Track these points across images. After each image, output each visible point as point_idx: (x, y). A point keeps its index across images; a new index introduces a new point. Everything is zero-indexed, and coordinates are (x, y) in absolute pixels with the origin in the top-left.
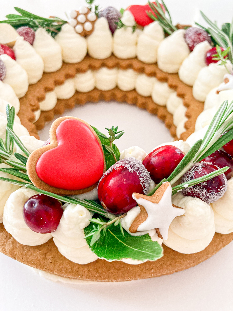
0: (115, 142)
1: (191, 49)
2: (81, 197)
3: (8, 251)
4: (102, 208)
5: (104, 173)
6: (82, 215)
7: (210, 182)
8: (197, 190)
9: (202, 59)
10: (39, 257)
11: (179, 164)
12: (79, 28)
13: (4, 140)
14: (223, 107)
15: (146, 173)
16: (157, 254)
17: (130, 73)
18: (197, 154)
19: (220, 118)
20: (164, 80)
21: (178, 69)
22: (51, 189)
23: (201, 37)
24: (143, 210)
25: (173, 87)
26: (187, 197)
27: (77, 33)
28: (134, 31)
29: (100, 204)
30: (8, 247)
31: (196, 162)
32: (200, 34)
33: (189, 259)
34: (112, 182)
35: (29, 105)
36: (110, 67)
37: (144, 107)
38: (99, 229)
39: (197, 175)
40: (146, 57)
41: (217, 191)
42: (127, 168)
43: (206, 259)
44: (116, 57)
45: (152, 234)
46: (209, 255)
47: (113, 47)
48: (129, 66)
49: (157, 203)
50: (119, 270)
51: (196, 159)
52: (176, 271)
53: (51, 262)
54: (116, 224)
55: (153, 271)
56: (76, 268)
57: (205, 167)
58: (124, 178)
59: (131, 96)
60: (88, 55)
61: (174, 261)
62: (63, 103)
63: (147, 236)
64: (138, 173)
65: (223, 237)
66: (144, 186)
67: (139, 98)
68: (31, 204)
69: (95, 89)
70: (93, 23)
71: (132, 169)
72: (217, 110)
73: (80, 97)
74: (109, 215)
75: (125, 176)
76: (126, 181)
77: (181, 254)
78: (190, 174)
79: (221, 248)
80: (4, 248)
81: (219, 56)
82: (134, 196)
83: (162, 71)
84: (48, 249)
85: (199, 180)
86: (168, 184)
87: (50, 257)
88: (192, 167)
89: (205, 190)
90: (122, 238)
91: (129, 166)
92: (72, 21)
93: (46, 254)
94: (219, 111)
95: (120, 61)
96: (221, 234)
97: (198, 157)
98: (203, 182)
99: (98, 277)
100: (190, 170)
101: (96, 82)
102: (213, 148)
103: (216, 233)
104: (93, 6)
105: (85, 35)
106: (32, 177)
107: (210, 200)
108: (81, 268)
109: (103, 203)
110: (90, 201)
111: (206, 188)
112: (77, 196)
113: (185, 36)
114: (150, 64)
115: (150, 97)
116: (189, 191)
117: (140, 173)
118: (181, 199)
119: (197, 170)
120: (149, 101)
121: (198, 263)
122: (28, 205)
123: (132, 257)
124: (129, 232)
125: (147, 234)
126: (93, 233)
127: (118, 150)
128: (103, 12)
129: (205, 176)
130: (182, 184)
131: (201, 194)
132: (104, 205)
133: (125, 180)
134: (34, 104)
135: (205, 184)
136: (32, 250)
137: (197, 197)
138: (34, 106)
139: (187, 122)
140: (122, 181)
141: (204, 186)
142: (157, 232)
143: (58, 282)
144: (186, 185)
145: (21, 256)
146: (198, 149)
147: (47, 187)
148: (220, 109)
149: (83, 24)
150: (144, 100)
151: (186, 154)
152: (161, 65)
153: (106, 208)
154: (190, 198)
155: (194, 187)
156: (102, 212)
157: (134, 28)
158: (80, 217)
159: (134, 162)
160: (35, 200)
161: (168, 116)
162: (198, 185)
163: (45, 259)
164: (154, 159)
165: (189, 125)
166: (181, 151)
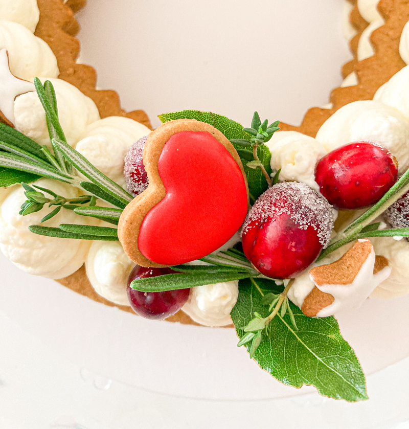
42: (295, 219)
49: (351, 283)
54: (283, 313)
58: (292, 242)
63: (331, 319)
64: (315, 227)
71: (305, 222)
75: (293, 238)
76: (295, 247)
86: (370, 249)
100: (404, 196)
117: (318, 225)
125: (331, 316)
133: (293, 244)
140: (289, 248)
164: (339, 171)
165: (389, 8)
166: (385, 152)
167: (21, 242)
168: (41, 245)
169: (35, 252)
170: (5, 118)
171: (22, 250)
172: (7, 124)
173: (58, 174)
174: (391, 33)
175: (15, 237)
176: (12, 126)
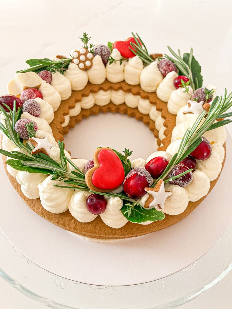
0: (128, 158)
1: (164, 76)
2: (115, 192)
3: (72, 228)
4: (128, 197)
5: (125, 178)
6: (119, 202)
7: (183, 177)
8: (177, 181)
9: (172, 83)
10: (92, 228)
11: (166, 168)
12: (82, 65)
13: (60, 162)
14: (188, 132)
15: (149, 175)
16: (162, 217)
17: (121, 92)
18: (175, 161)
19: (186, 139)
20: (146, 98)
21: (156, 90)
22: (100, 190)
23: (170, 67)
24: (151, 196)
25: (153, 103)
26: (172, 185)
27: (80, 69)
28: (121, 63)
29: (126, 195)
30: (72, 225)
31: (175, 166)
32: (169, 65)
33: (176, 218)
34: (131, 183)
35: (57, 129)
36: (105, 90)
37: (132, 116)
38: (131, 209)
39: (177, 174)
40: (131, 81)
41: (188, 181)
43: (185, 217)
44: (109, 82)
45: (156, 207)
46: (187, 215)
47: (106, 75)
48: (120, 88)
49: (158, 192)
50: (138, 229)
51: (175, 164)
52: (168, 226)
53: (99, 230)
54: (138, 205)
55: (157, 227)
56: (114, 231)
57: (180, 168)
59: (122, 108)
60: (89, 83)
61: (167, 220)
62: (74, 119)
63: (154, 209)
65: (194, 204)
66: (149, 183)
67: (129, 109)
68: (91, 200)
69: (95, 105)
70: (91, 60)
71: (142, 174)
72: (184, 134)
73: (85, 113)
74: (132, 200)
75: (139, 179)
77: (171, 216)
78: (172, 173)
79: (193, 210)
80: (69, 226)
81: (183, 86)
82: (146, 189)
83: (144, 91)
84: (96, 223)
85: (178, 176)
86: (162, 181)
87: (98, 227)
88: (173, 169)
89: (181, 181)
90: (141, 211)
91: (140, 173)
92: (76, 61)
93: (95, 226)
94: (185, 134)
95: (113, 85)
96: (192, 202)
97: (176, 163)
98: (180, 177)
99: (127, 234)
100: (172, 170)
101: (95, 101)
102: (184, 156)
103: (189, 201)
104: (88, 45)
105: (86, 69)
106: (90, 186)
107: (184, 186)
108: (117, 231)
109: (128, 194)
110: (119, 194)
111: (182, 180)
112: (112, 192)
113: (159, 66)
114: (134, 86)
115: (137, 108)
116: (173, 182)
117: (146, 176)
118: (169, 186)
119: (176, 171)
120: (136, 112)
121: (181, 220)
122: (90, 201)
123: (150, 220)
124: (144, 208)
125: (154, 208)
126: (128, 211)
127: (130, 162)
128: (97, 50)
129: (181, 174)
130: (169, 179)
131: (179, 183)
132: (129, 195)
133: (139, 181)
134: (59, 128)
135: (181, 178)
136: (87, 225)
137: (177, 185)
138: (60, 129)
139: (166, 130)
141: (181, 179)
142: (158, 206)
143: (98, 242)
144: (171, 180)
145: (81, 229)
146: (176, 158)
147: (98, 190)
148: (186, 133)
149: (84, 62)
150: (132, 111)
151: (170, 162)
152: (143, 87)
153: (130, 197)
154: (173, 186)
155: (175, 180)
156: (128, 199)
157: (121, 61)
158: (119, 203)
159: (142, 170)
160: (93, 198)
161: (151, 122)
162: (177, 179)
163: (95, 228)
164: (152, 166)
165: (167, 133)
166: (166, 160)
167: (49, 191)
168: (56, 193)
169: (54, 195)
170: (47, 153)
171: (49, 194)
172: (47, 155)
173: (62, 170)
174: (168, 139)
175: (48, 189)
176: (49, 156)
